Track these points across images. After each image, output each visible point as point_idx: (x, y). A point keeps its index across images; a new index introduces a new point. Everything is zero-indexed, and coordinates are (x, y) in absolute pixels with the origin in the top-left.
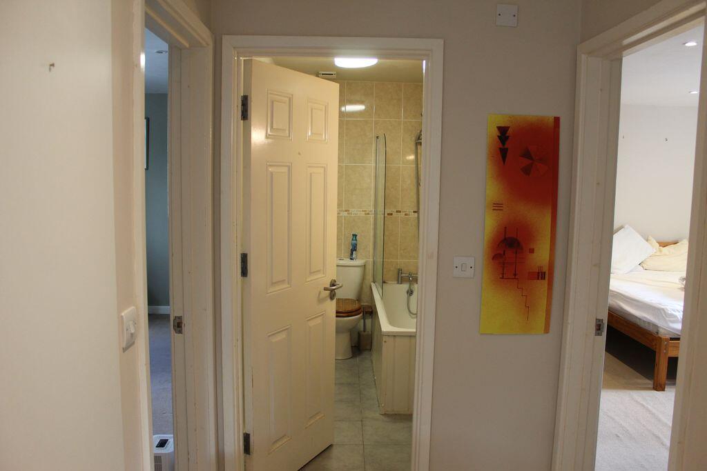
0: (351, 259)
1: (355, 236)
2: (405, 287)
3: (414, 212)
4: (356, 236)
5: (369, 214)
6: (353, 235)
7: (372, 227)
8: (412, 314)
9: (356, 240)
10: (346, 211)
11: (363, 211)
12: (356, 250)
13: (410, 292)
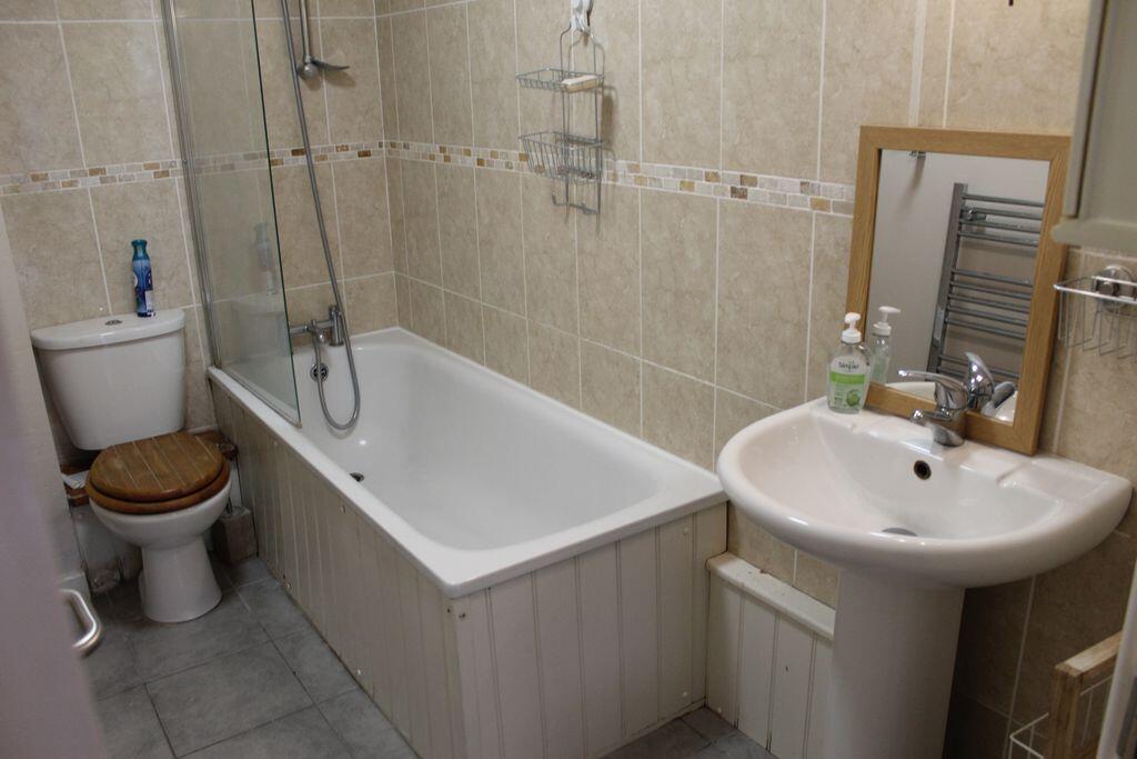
0: (142, 315)
1: (139, 245)
2: (304, 361)
3: (295, 153)
4: (144, 244)
5: (165, 173)
6: (135, 244)
7: (182, 210)
8: (337, 427)
9: (146, 257)
10: (94, 172)
11: (148, 167)
12: (150, 287)
13: (320, 373)
